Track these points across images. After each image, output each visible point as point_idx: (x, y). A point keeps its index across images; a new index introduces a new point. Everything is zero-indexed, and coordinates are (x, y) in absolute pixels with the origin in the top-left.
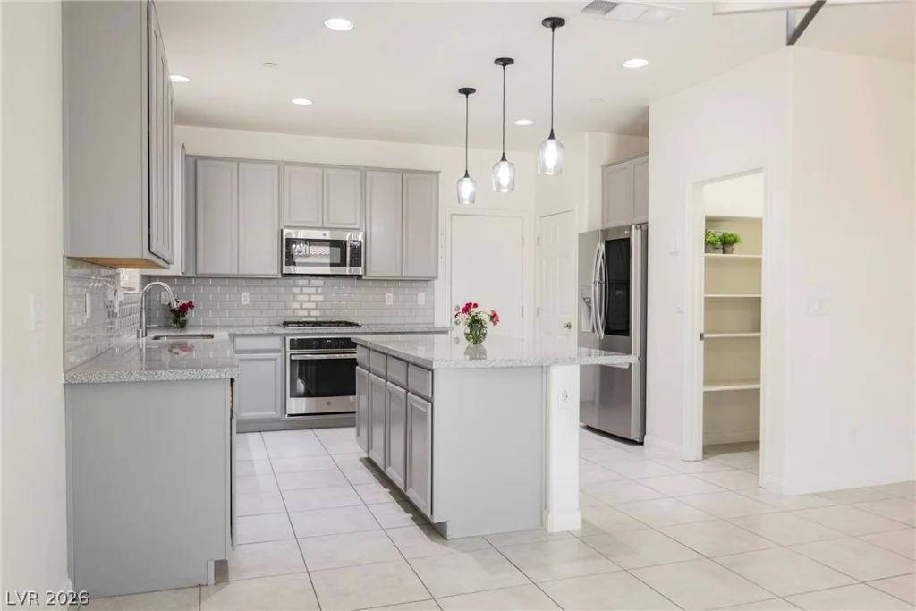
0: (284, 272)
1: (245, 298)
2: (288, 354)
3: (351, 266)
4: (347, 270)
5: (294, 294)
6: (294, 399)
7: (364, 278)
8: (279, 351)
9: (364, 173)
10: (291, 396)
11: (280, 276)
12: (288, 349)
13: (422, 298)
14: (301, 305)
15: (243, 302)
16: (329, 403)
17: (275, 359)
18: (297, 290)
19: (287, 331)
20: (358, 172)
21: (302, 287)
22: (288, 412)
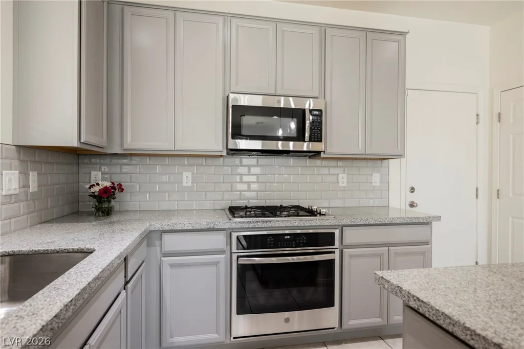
0: (230, 147)
1: (187, 178)
2: (235, 256)
3: (310, 140)
4: (305, 146)
5: (241, 175)
6: (242, 317)
7: (322, 155)
8: (221, 252)
9: (324, 29)
10: (238, 313)
11: (225, 153)
12: (234, 250)
13: (376, 178)
14: (249, 186)
15: (184, 184)
16: (287, 320)
17: (216, 263)
18: (243, 170)
19: (234, 226)
20: (317, 28)
21: (249, 167)
22: (234, 335)
